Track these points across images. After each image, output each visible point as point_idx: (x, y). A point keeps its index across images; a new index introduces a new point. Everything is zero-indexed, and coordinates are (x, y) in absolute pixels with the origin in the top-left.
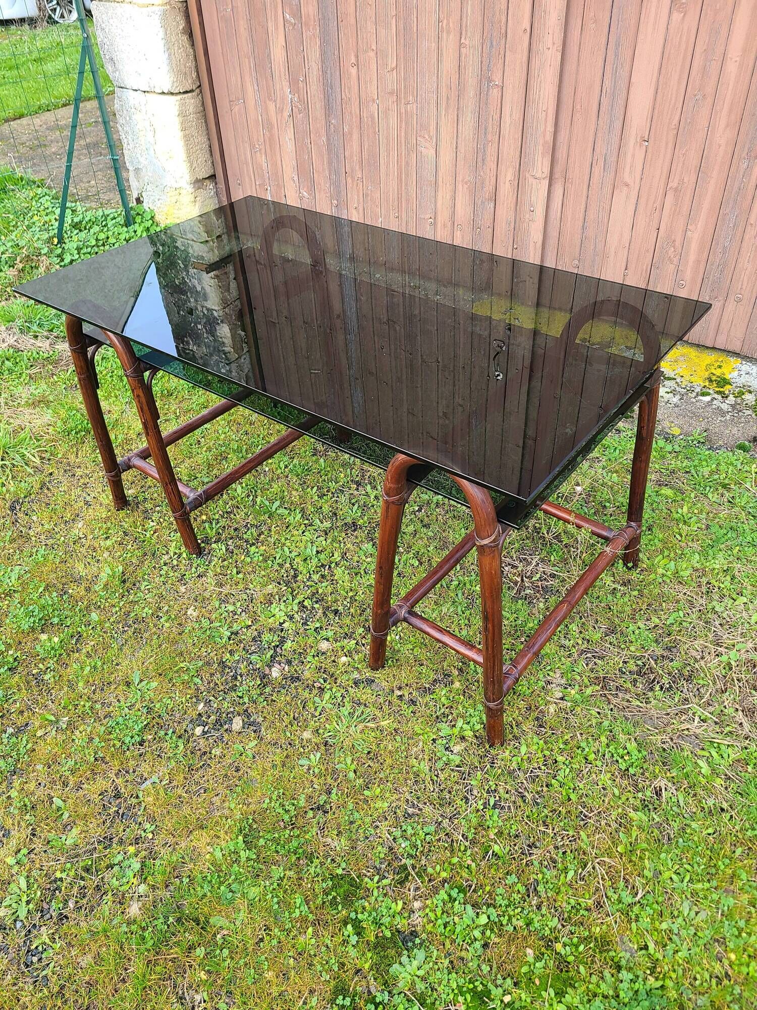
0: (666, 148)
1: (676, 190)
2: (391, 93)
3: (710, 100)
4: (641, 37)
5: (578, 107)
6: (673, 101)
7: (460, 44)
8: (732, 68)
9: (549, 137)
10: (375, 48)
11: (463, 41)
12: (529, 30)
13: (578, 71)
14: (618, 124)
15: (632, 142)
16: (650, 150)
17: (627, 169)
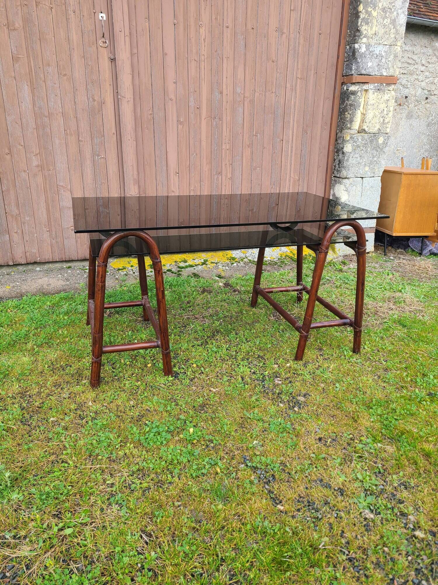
0: (186, 175)
1: (193, 190)
2: (37, 166)
3: (199, 156)
4: (168, 134)
5: (146, 163)
6: (185, 157)
7: (79, 141)
8: (204, 143)
9: (136, 177)
10: (23, 144)
11: (80, 139)
12: (115, 133)
13: (143, 148)
14: (165, 168)
15: (172, 174)
16: (180, 176)
17: (172, 185)
